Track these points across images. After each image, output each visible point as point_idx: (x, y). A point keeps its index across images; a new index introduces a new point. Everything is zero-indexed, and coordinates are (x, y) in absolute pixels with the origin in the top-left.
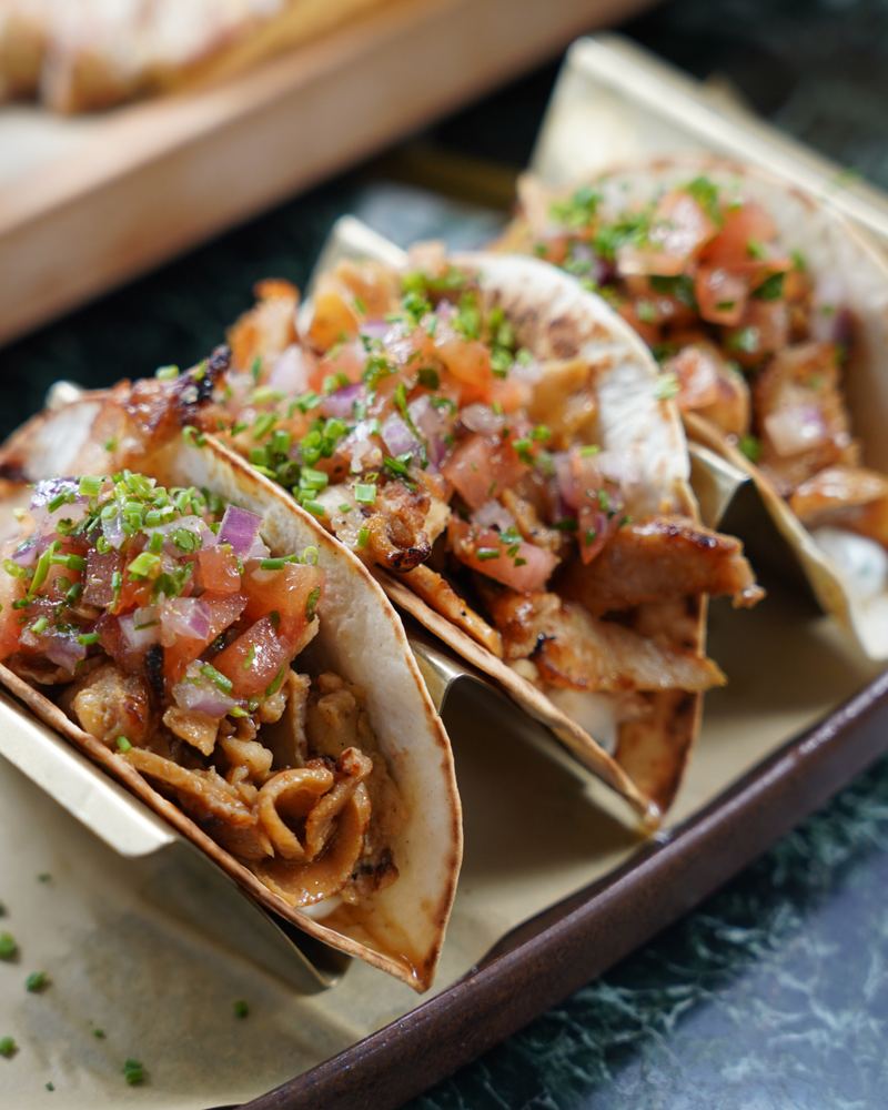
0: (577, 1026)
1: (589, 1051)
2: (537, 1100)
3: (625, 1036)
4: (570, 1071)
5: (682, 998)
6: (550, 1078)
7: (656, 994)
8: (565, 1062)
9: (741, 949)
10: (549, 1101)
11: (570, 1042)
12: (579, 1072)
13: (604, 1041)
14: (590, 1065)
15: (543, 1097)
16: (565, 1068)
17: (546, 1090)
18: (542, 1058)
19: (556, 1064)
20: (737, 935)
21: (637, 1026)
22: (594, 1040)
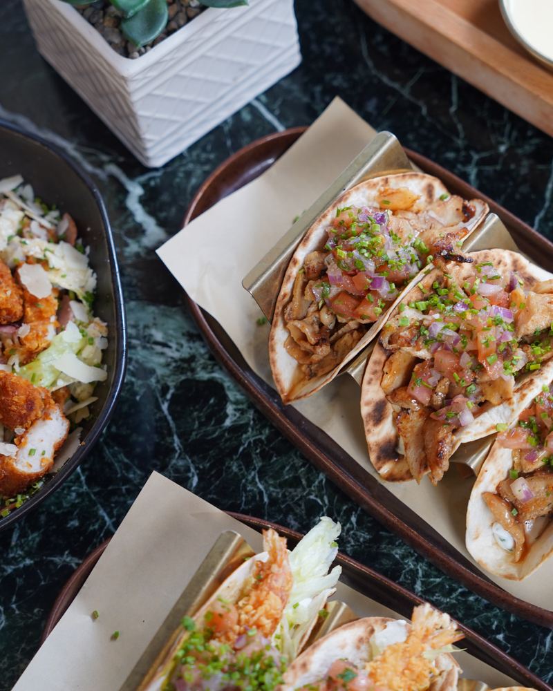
0: (307, 466)
1: (297, 471)
2: (275, 455)
3: (304, 482)
4: (288, 465)
5: (323, 500)
6: (284, 459)
7: (324, 492)
8: (292, 463)
9: (348, 520)
10: (275, 459)
11: (301, 464)
12: (287, 468)
13: (301, 476)
14: (290, 471)
15: (276, 457)
16: (289, 463)
17: (279, 458)
18: (292, 455)
19: (291, 460)
20: (353, 519)
21: (309, 486)
22: (302, 472)
